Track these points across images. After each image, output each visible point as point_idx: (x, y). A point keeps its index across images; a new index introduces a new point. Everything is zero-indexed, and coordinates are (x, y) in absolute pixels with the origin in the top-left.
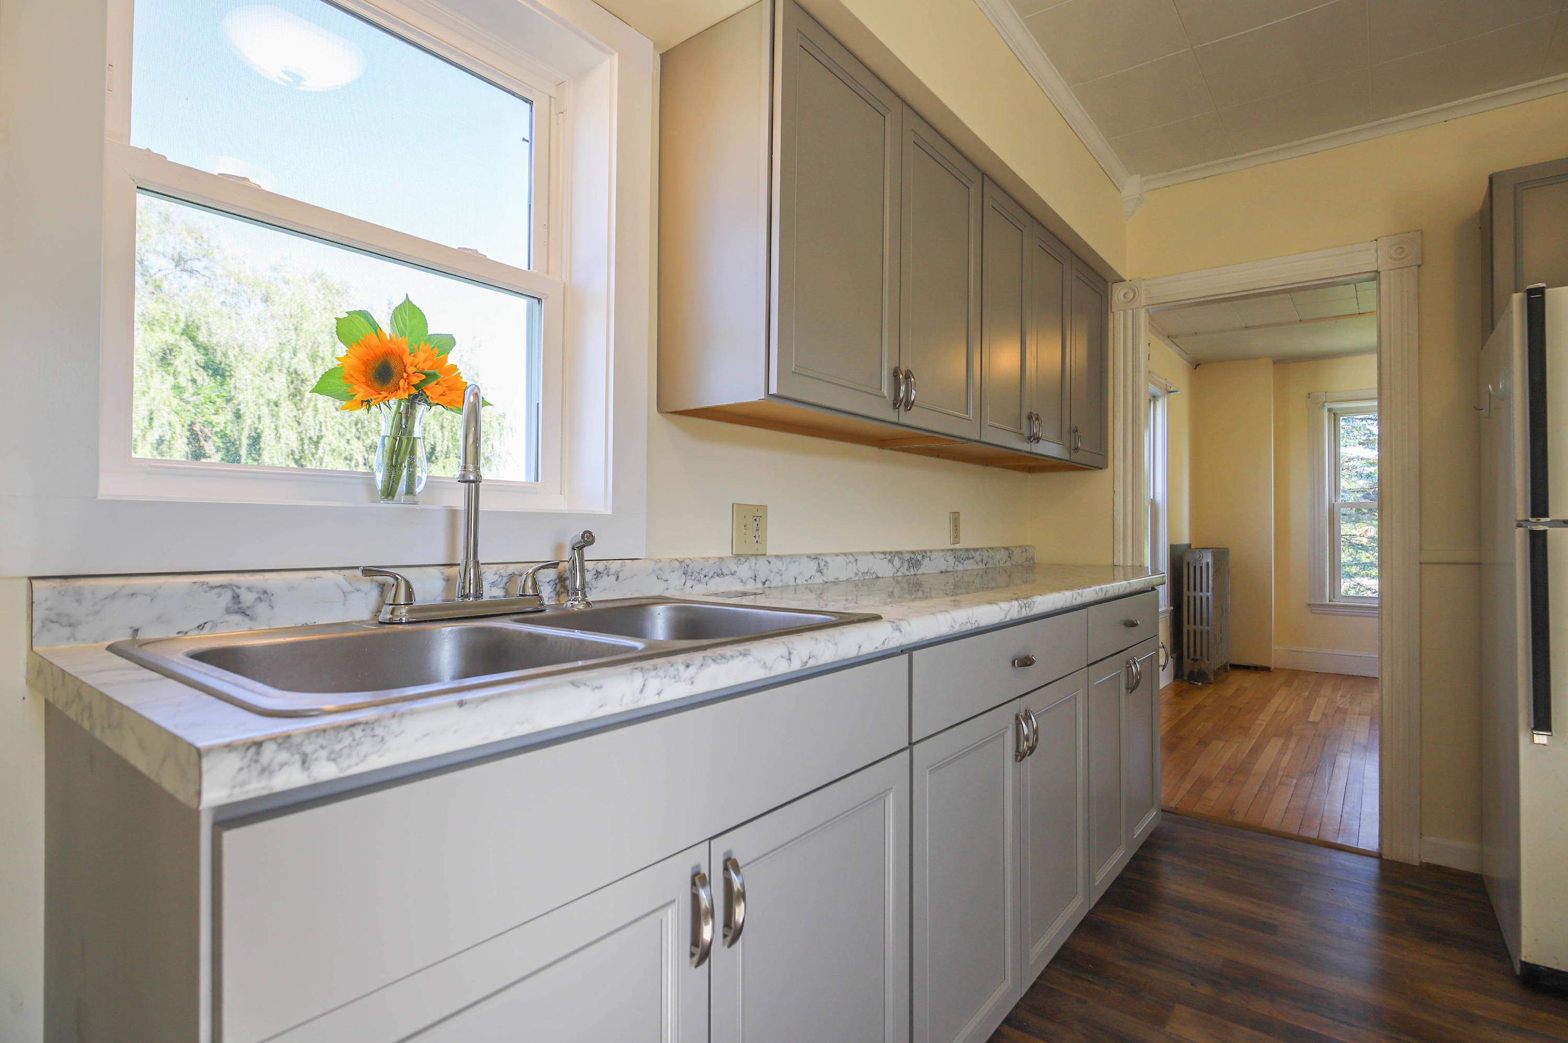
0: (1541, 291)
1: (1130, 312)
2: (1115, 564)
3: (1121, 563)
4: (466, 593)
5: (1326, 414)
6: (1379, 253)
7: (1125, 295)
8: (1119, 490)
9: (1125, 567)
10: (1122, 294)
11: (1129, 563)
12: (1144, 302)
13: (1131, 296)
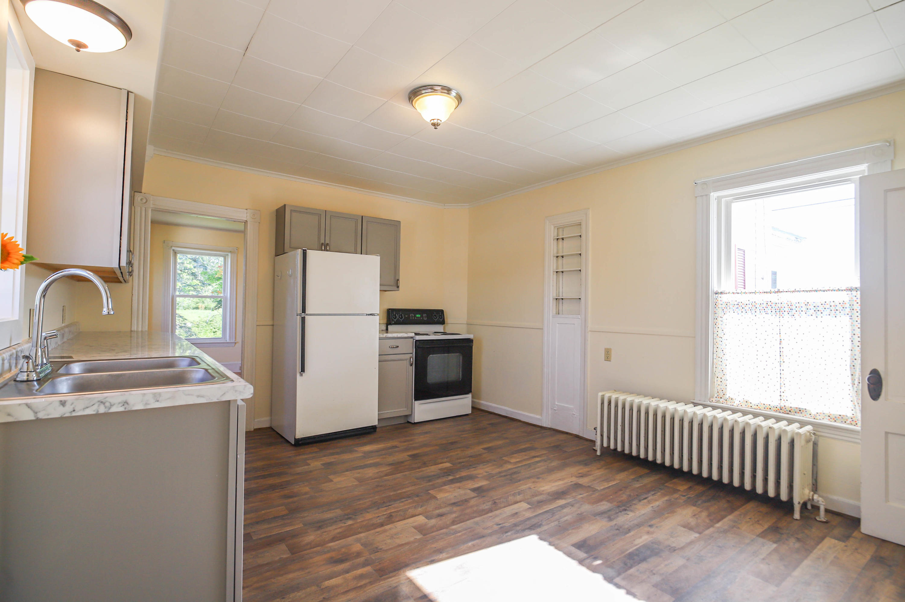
0: (306, 250)
1: (144, 209)
2: (132, 330)
3: (135, 330)
4: (37, 364)
5: (172, 251)
6: (248, 214)
7: (141, 199)
8: (135, 293)
9: (137, 332)
10: (139, 199)
11: (140, 329)
12: (152, 206)
13: (144, 201)
